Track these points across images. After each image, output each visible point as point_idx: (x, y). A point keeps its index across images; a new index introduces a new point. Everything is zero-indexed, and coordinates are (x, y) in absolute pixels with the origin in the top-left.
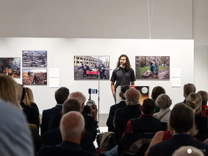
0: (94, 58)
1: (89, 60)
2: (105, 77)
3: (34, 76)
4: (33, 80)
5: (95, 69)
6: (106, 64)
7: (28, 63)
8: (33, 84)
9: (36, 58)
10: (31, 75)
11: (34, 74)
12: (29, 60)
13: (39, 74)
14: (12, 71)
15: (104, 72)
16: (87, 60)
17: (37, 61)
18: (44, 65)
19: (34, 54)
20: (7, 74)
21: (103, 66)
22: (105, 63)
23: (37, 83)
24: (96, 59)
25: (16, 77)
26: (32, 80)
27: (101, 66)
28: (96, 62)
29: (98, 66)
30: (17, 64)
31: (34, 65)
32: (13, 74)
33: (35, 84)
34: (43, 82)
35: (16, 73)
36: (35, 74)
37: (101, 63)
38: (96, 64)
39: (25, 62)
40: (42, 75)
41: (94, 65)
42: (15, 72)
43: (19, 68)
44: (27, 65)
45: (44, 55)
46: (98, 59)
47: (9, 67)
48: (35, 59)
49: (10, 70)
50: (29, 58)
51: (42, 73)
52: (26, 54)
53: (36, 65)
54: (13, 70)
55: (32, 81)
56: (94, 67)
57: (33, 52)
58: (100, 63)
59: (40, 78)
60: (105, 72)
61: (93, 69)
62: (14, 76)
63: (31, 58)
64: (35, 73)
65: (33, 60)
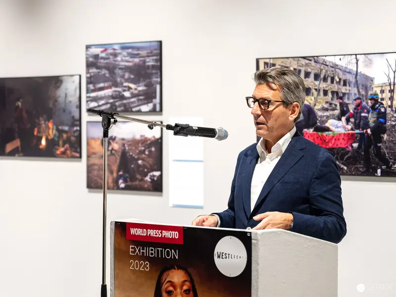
0: (335, 66)
1: (317, 77)
2: (386, 162)
3: (120, 154)
4: (119, 171)
5: (340, 124)
6: (387, 95)
7: (101, 98)
8: (118, 188)
9: (127, 75)
10: (113, 149)
11: (121, 142)
12: (106, 84)
13: (135, 142)
14: (58, 130)
15: (380, 140)
16: (307, 75)
17: (129, 88)
18: (150, 106)
19: (119, 58)
20: (43, 142)
21: (373, 107)
22: (382, 92)
23: (129, 183)
24: (345, 71)
25: (68, 157)
26: (115, 168)
27: (364, 103)
28: (345, 84)
29: (351, 109)
30: (70, 102)
31: (120, 106)
32: (61, 143)
33: (123, 189)
34: (148, 179)
35: (68, 141)
36: (124, 145)
37: (366, 89)
38: (344, 94)
39: (93, 91)
40: (144, 150)
41: (337, 102)
42: (65, 136)
43: (77, 116)
44: (99, 106)
45: (150, 62)
46: (355, 69)
47: (50, 115)
48: (123, 77)
49: (50, 125)
50: (104, 75)
51: (144, 141)
52: (96, 57)
53: (125, 105)
54: (60, 128)
55: (115, 175)
56: (337, 112)
57: (116, 47)
58: (363, 93)
59: (140, 162)
60: (385, 137)
61: (331, 123)
62: (62, 149)
63: (110, 73)
64: (123, 139)
65: (116, 84)
